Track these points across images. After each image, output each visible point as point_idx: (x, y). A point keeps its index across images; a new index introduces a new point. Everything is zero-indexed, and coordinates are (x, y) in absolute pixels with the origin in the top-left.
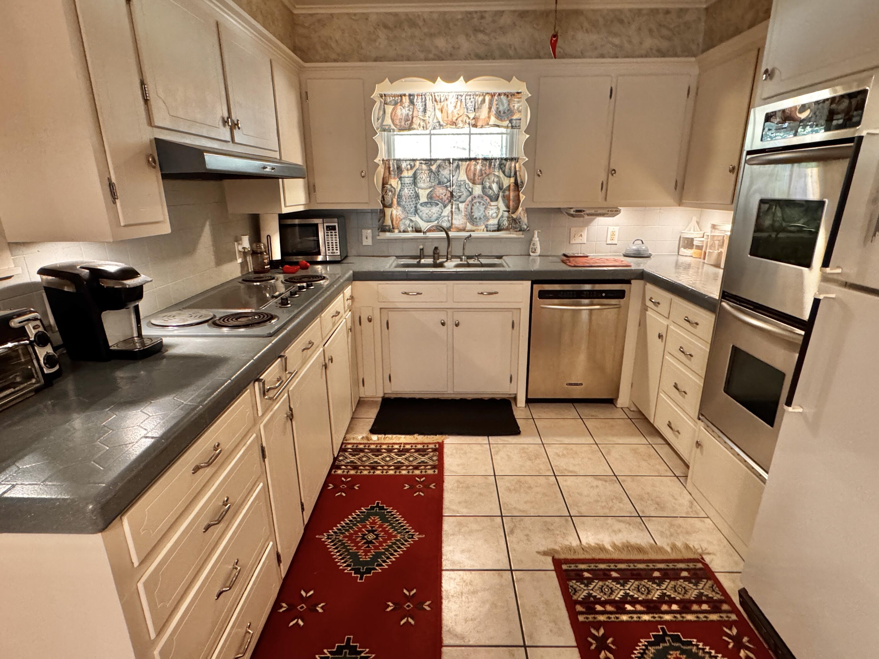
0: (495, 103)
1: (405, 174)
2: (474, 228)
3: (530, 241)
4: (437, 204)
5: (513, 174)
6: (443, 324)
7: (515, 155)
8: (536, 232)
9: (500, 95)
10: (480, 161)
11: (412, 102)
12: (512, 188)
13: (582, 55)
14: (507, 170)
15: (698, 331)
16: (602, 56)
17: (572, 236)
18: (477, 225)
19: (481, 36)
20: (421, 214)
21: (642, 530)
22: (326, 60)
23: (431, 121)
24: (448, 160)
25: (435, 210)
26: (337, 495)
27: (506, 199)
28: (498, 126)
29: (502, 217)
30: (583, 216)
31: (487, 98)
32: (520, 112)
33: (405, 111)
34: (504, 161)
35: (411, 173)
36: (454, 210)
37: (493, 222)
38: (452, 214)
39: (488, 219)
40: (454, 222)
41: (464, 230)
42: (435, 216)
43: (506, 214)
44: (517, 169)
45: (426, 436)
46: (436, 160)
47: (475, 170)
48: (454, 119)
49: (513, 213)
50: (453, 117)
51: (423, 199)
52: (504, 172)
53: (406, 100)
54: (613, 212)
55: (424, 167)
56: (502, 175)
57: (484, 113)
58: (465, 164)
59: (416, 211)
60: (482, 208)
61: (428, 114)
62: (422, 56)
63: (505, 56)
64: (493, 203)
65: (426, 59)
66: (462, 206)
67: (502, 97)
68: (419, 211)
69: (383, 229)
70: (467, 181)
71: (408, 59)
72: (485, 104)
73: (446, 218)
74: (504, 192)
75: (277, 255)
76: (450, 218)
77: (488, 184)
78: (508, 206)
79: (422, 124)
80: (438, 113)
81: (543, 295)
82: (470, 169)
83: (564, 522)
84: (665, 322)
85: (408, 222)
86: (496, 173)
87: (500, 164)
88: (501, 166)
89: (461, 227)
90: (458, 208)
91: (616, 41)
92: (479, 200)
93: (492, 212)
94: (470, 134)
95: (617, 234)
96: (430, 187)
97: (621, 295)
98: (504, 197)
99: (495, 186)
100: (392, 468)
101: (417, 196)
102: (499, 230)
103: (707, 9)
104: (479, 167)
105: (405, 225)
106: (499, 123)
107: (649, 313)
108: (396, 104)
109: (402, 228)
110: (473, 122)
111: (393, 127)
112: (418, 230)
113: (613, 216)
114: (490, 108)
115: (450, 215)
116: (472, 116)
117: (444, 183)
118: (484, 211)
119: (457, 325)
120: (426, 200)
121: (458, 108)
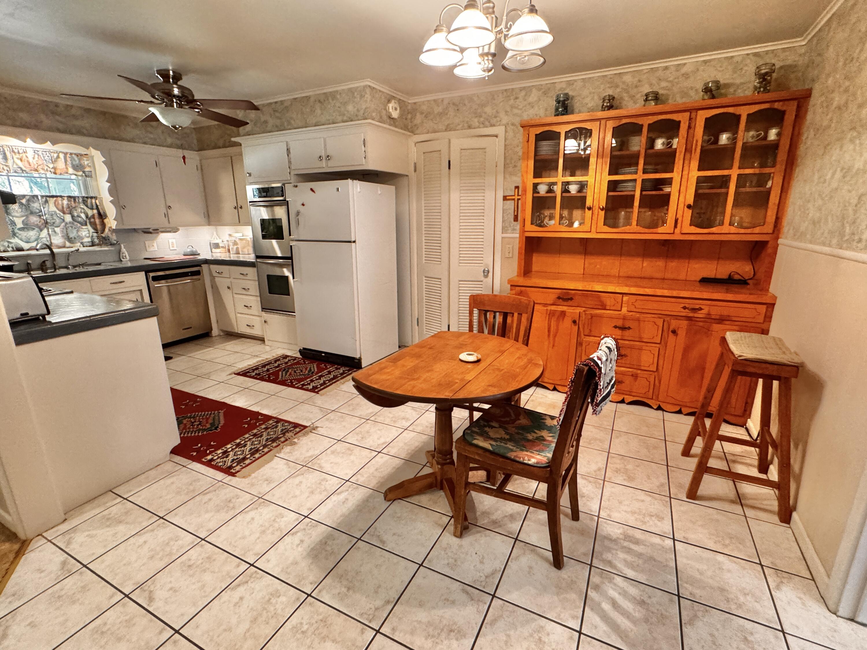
0: (68, 159)
2: (72, 245)
3: (120, 251)
4: (34, 229)
5: (95, 207)
7: (92, 195)
8: (122, 246)
9: (71, 154)
10: (66, 198)
12: (96, 216)
13: (132, 141)
14: (89, 205)
15: (248, 277)
17: (147, 246)
18: (73, 243)
20: (20, 236)
21: (258, 358)
24: (37, 196)
25: (32, 234)
27: (94, 225)
28: (75, 175)
29: (92, 236)
30: (158, 233)
31: (62, 156)
32: (89, 166)
34: (85, 199)
36: (50, 232)
37: (87, 240)
38: (50, 236)
39: (83, 238)
40: (53, 241)
41: (64, 247)
42: (33, 238)
43: (95, 234)
44: (98, 204)
46: (24, 196)
47: (63, 204)
48: (36, 167)
49: (102, 233)
50: (34, 165)
51: (20, 225)
52: (87, 206)
54: (175, 230)
56: (85, 208)
57: (61, 164)
58: (52, 201)
59: (14, 235)
60: (75, 231)
61: (9, 161)
63: (79, 133)
64: (84, 227)
67: (73, 156)
68: (17, 235)
70: (58, 212)
72: (59, 159)
73: (45, 239)
74: (90, 219)
76: (48, 239)
77: (75, 214)
78: (96, 229)
79: (6, 168)
80: (19, 162)
81: (155, 279)
82: (58, 203)
84: (229, 280)
85: (6, 244)
86: (82, 207)
87: (83, 200)
88: (85, 202)
89: (61, 245)
90: (55, 232)
92: (71, 225)
94: (46, 178)
95: (175, 243)
96: (23, 216)
97: (198, 273)
98: (90, 223)
99: (83, 215)
101: (13, 223)
104: (65, 202)
105: (4, 246)
106: (75, 172)
110: (52, 170)
112: (21, 250)
113: (175, 232)
114: (66, 162)
115: (48, 236)
116: (51, 166)
117: (36, 213)
118: (77, 233)
120: (22, 226)
121: (36, 159)
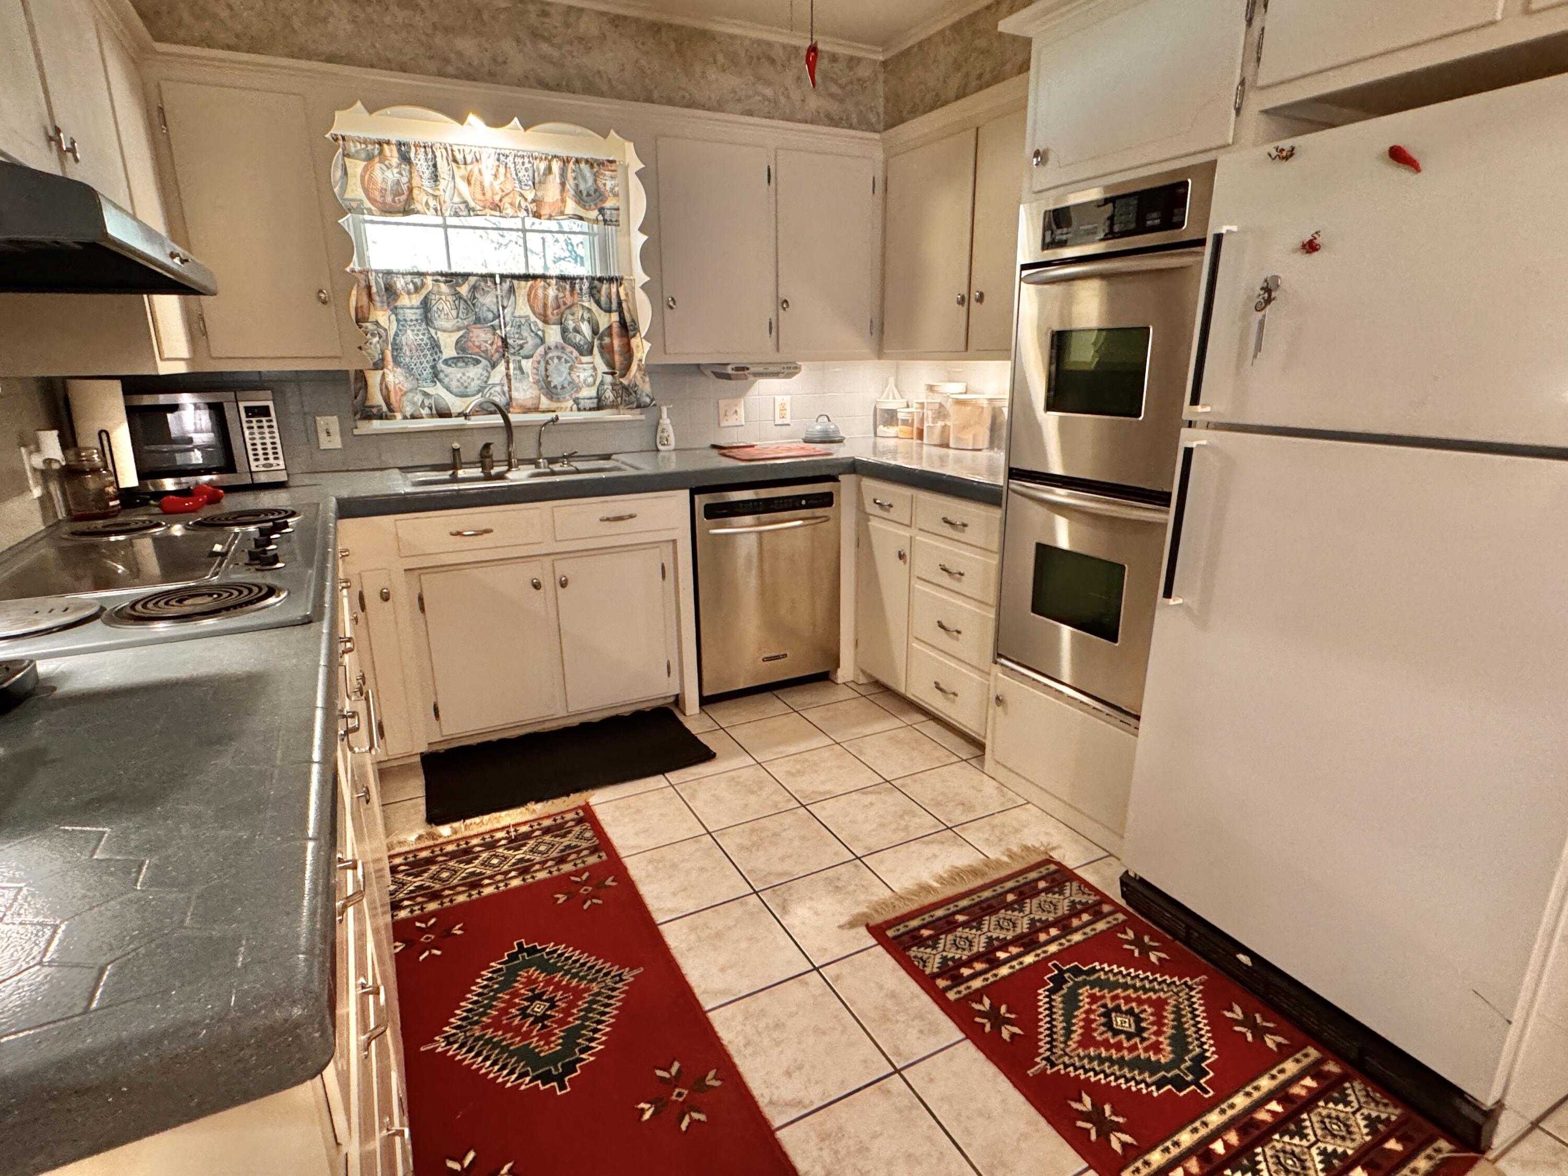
0: (570, 175)
1: (404, 301)
2: (554, 405)
3: (656, 425)
4: (478, 362)
5: (614, 306)
6: (537, 586)
7: (613, 273)
8: (664, 409)
9: (578, 161)
10: (554, 282)
11: (405, 158)
12: (616, 329)
13: (719, 107)
14: (603, 299)
15: (968, 536)
16: (750, 113)
17: (722, 413)
18: (558, 400)
19: (544, 47)
20: (446, 380)
21: (962, 845)
22: (207, 42)
23: (447, 199)
24: (492, 276)
25: (474, 373)
26: (421, 958)
27: (607, 352)
28: (581, 218)
29: (602, 383)
30: (746, 378)
31: (556, 166)
32: (616, 195)
33: (392, 176)
34: (596, 282)
35: (416, 300)
36: (511, 371)
37: (589, 392)
38: (509, 380)
39: (579, 389)
40: (515, 394)
41: (536, 409)
42: (475, 385)
43: (609, 378)
44: (623, 297)
45: (550, 802)
46: (466, 276)
47: (546, 297)
48: (497, 198)
49: (623, 376)
50: (493, 194)
51: (449, 351)
52: (598, 303)
53: (392, 153)
54: (788, 370)
55: (444, 288)
56: (594, 307)
57: (552, 192)
58: (523, 287)
59: (436, 376)
60: (564, 368)
61: (442, 184)
62: (432, 66)
63: (590, 89)
64: (585, 359)
65: (441, 74)
66: (527, 365)
67: (583, 165)
68: (442, 376)
69: (368, 414)
70: (533, 318)
71: (403, 69)
72: (551, 177)
73: (498, 389)
74: (601, 339)
75: (129, 478)
76: (506, 389)
77: (571, 325)
78: (610, 364)
79: (432, 203)
80: (462, 186)
81: (714, 512)
82: (536, 295)
83: (853, 869)
84: (905, 533)
85: (419, 398)
86: (586, 304)
87: (591, 288)
88: (594, 292)
89: (529, 404)
90: (521, 369)
91: (769, 92)
92: (559, 354)
93: (583, 374)
94: (524, 231)
95: (788, 407)
96: (459, 329)
97: (826, 500)
98: (601, 347)
99: (586, 328)
100: (513, 874)
101: (435, 346)
102: (599, 408)
103: (884, 64)
104: (552, 292)
105: (414, 404)
106: (581, 212)
107: (874, 523)
108: (370, 158)
109: (409, 410)
110: (533, 207)
111: (368, 204)
112: (444, 414)
113: (789, 375)
114: (563, 184)
115: (505, 381)
116: (530, 195)
117: (486, 320)
118: (570, 374)
119: (564, 584)
120: (454, 354)
121: (501, 177)
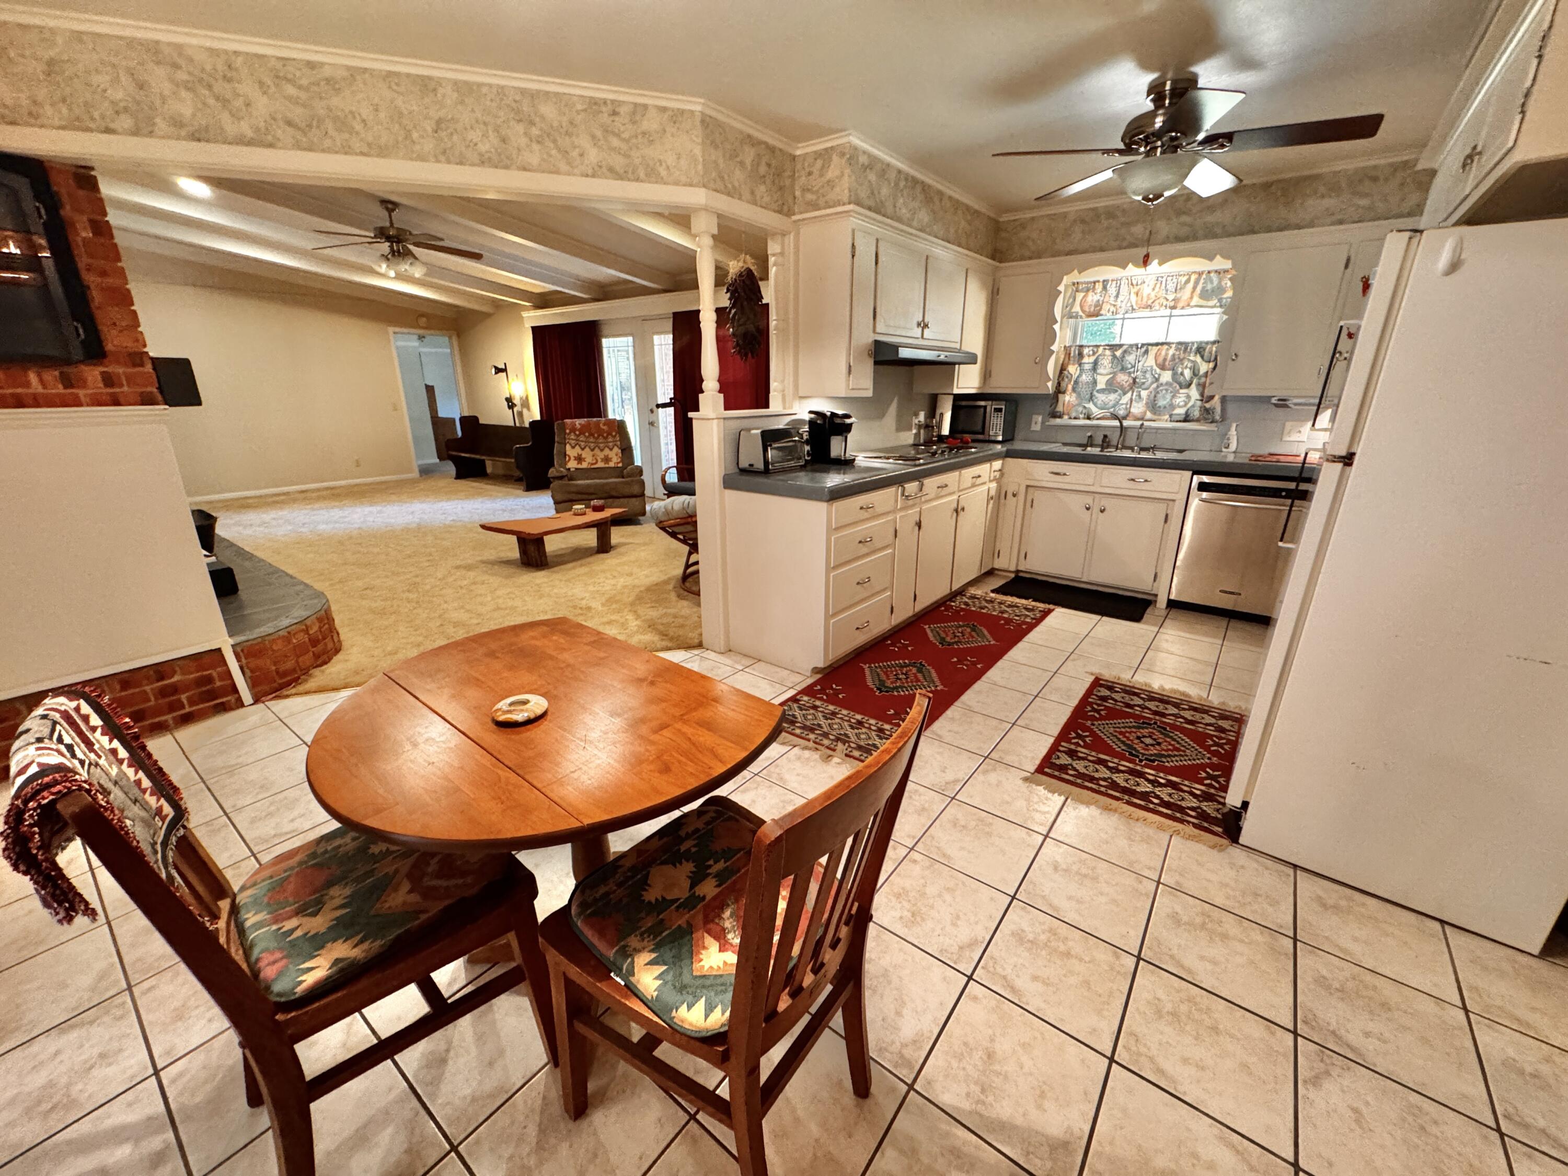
0: (1202, 281)
1: (1086, 360)
2: (1155, 417)
3: (1224, 436)
4: (1116, 391)
5: (1213, 358)
6: (1088, 509)
8: (1233, 425)
9: (1209, 273)
10: (1174, 346)
11: (1105, 288)
12: (1209, 373)
14: (1206, 354)
16: (1341, 222)
18: (1159, 415)
20: (1096, 400)
22: (1022, 258)
23: (1123, 305)
24: (1137, 345)
25: (1113, 397)
27: (1201, 386)
28: (1201, 306)
29: (1193, 406)
30: (1287, 406)
31: (1193, 278)
32: (1233, 289)
33: (1096, 297)
34: (1203, 345)
35: (1092, 359)
36: (1134, 397)
37: (1180, 411)
38: (1131, 402)
39: (1174, 409)
40: (1131, 410)
41: (1142, 419)
42: (1111, 403)
43: (1199, 403)
45: (1040, 603)
46: (1121, 346)
47: (1167, 354)
48: (1151, 302)
49: (1207, 402)
50: (1148, 298)
51: (1101, 385)
52: (1202, 357)
53: (1099, 287)
55: (1108, 352)
56: (1198, 360)
57: (1186, 293)
58: (1155, 349)
59: (1091, 398)
60: (1169, 396)
61: (1121, 298)
63: (1210, 234)
64: (1183, 391)
65: (1120, 248)
66: (1144, 394)
67: (1212, 275)
68: (1094, 398)
69: (1055, 415)
70: (1155, 367)
71: (1102, 250)
72: (1189, 284)
73: (1124, 406)
74: (1198, 379)
75: (946, 431)
76: (1128, 406)
77: (1180, 370)
78: (1201, 394)
79: (1112, 309)
80: (1133, 297)
82: (1160, 354)
85: (1080, 409)
86: (1192, 358)
87: (1198, 348)
88: (1199, 351)
89: (1139, 416)
90: (1139, 396)
91: (1364, 202)
92: (1167, 387)
93: (1180, 400)
94: (1171, 316)
96: (1111, 374)
98: (1198, 384)
99: (1188, 373)
100: (999, 612)
101: (1095, 382)
102: (1185, 420)
104: (1171, 352)
105: (1077, 411)
106: (1204, 303)
108: (1088, 290)
109: (1074, 415)
110: (1172, 304)
111: (1081, 313)
112: (1090, 418)
114: (1194, 288)
115: (1129, 402)
116: (1172, 297)
117: (1127, 369)
118: (1171, 399)
119: (1102, 511)
120: (1104, 386)
121: (1157, 289)
